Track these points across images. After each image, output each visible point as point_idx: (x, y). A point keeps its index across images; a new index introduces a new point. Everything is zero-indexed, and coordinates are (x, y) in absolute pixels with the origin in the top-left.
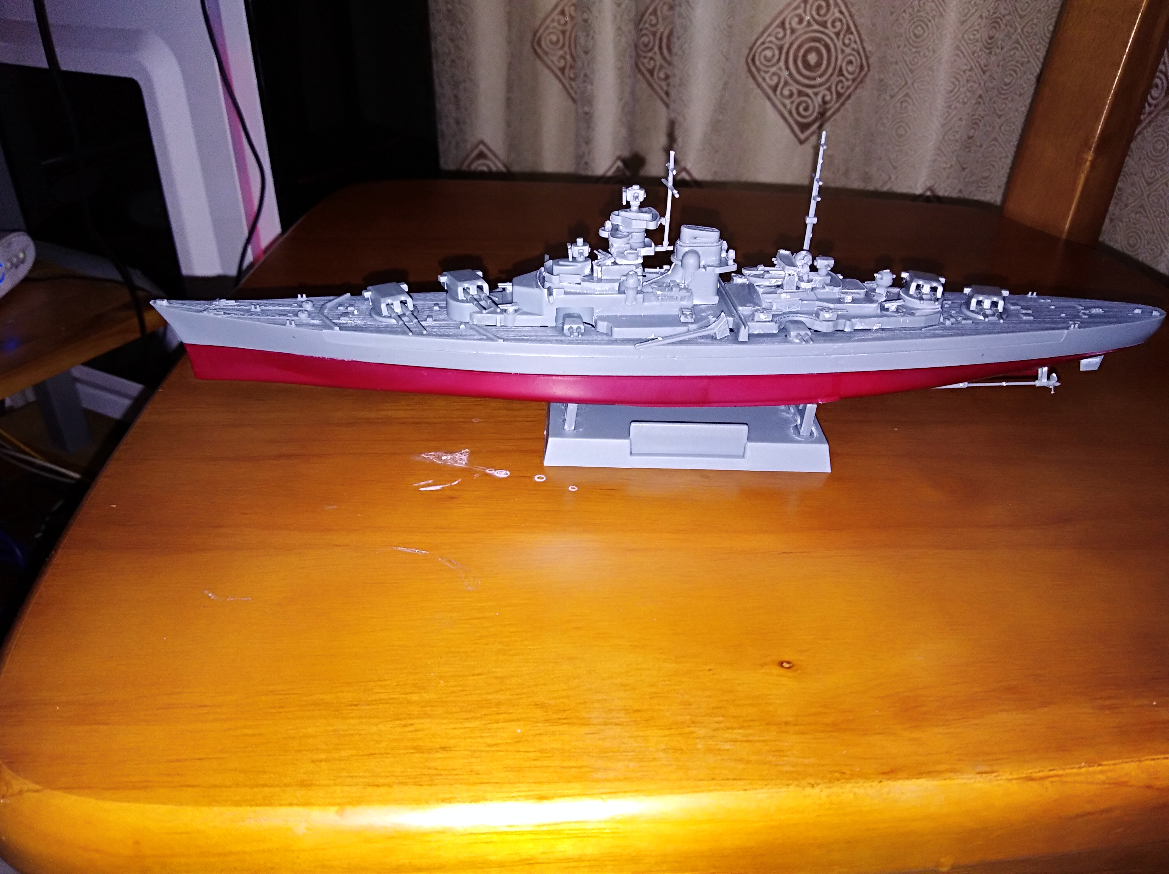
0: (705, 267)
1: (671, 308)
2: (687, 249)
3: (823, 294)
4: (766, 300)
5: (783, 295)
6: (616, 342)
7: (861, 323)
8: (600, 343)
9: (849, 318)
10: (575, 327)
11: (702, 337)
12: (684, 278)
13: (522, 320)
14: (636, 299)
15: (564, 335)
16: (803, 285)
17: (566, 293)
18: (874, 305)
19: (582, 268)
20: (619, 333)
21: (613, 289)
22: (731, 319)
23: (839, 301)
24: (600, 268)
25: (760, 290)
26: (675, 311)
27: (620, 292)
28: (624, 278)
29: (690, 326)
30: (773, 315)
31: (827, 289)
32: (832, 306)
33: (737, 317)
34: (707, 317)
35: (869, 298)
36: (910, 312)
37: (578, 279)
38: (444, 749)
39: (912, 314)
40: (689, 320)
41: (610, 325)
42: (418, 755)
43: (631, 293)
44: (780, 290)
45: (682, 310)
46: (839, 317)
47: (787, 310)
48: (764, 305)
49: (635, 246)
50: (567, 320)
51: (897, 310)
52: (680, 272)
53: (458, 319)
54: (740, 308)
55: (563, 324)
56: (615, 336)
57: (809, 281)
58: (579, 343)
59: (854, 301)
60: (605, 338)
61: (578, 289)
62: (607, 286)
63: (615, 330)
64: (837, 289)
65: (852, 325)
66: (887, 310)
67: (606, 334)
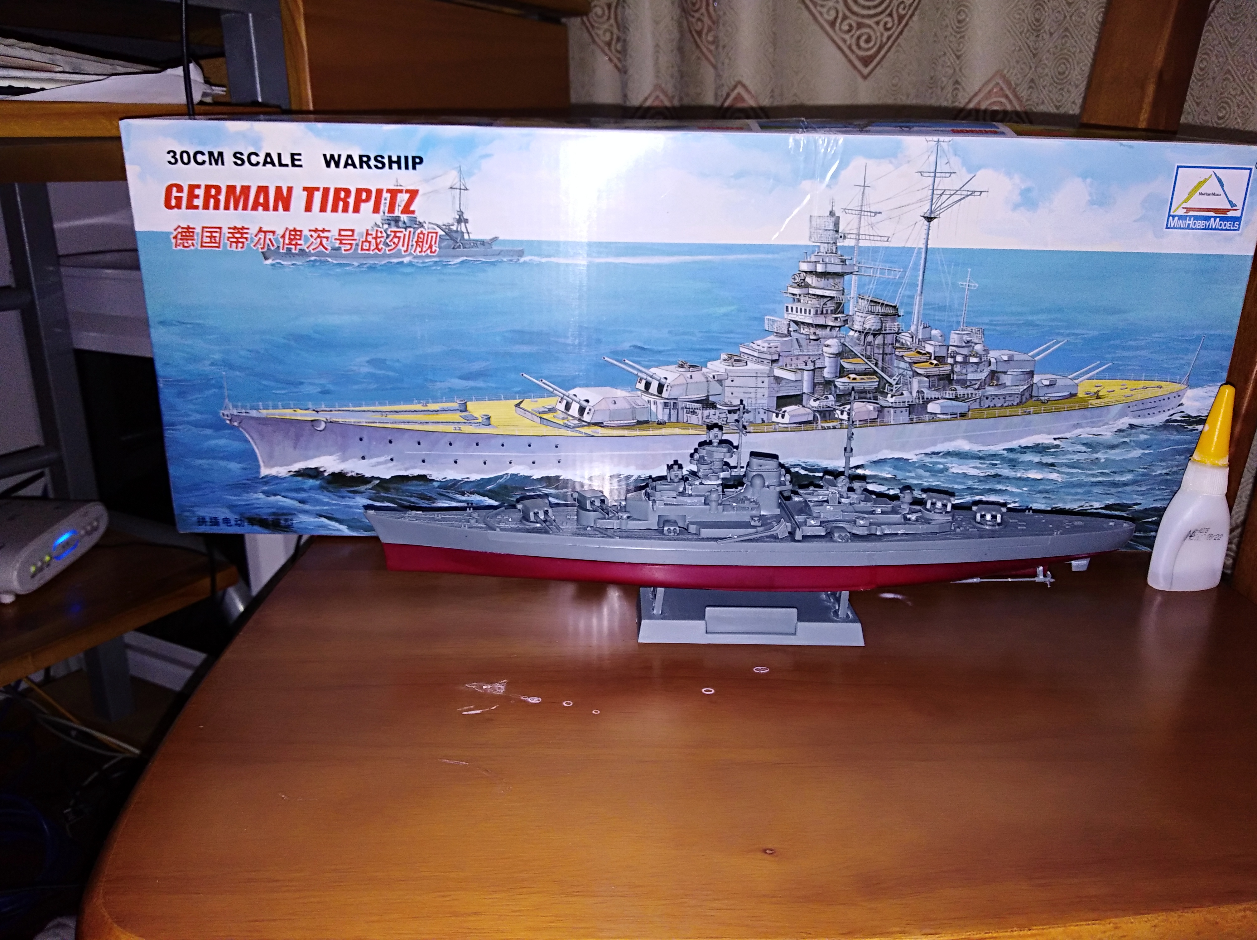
0: (768, 487)
1: (744, 516)
2: (755, 473)
3: (859, 507)
4: (816, 510)
5: (828, 507)
6: (703, 539)
7: (889, 528)
8: (691, 540)
9: (879, 525)
10: (672, 528)
11: (766, 537)
12: (753, 494)
13: (632, 524)
14: (717, 509)
15: (664, 535)
16: (843, 500)
17: (665, 504)
18: (899, 516)
19: (678, 487)
20: (705, 532)
21: (700, 501)
22: (789, 524)
23: (872, 512)
24: (690, 487)
25: (811, 504)
26: (747, 519)
27: (705, 504)
28: (708, 493)
29: (758, 528)
30: (821, 522)
31: (862, 504)
32: (866, 516)
33: (794, 522)
34: (771, 523)
35: (894, 511)
36: (928, 521)
37: (675, 494)
38: (475, 913)
39: (929, 523)
40: (757, 524)
41: (698, 527)
42: (453, 918)
43: (714, 504)
44: (825, 504)
45: (752, 518)
46: (871, 524)
47: (832, 519)
48: (814, 515)
49: (716, 471)
50: (666, 524)
51: (917, 520)
52: (751, 490)
53: (586, 524)
54: (796, 517)
55: (663, 527)
56: (702, 536)
57: (848, 498)
58: (675, 540)
59: (883, 513)
60: (695, 537)
61: (674, 501)
62: (695, 500)
63: (703, 530)
64: (869, 504)
65: (882, 530)
66: (909, 519)
67: (696, 534)
